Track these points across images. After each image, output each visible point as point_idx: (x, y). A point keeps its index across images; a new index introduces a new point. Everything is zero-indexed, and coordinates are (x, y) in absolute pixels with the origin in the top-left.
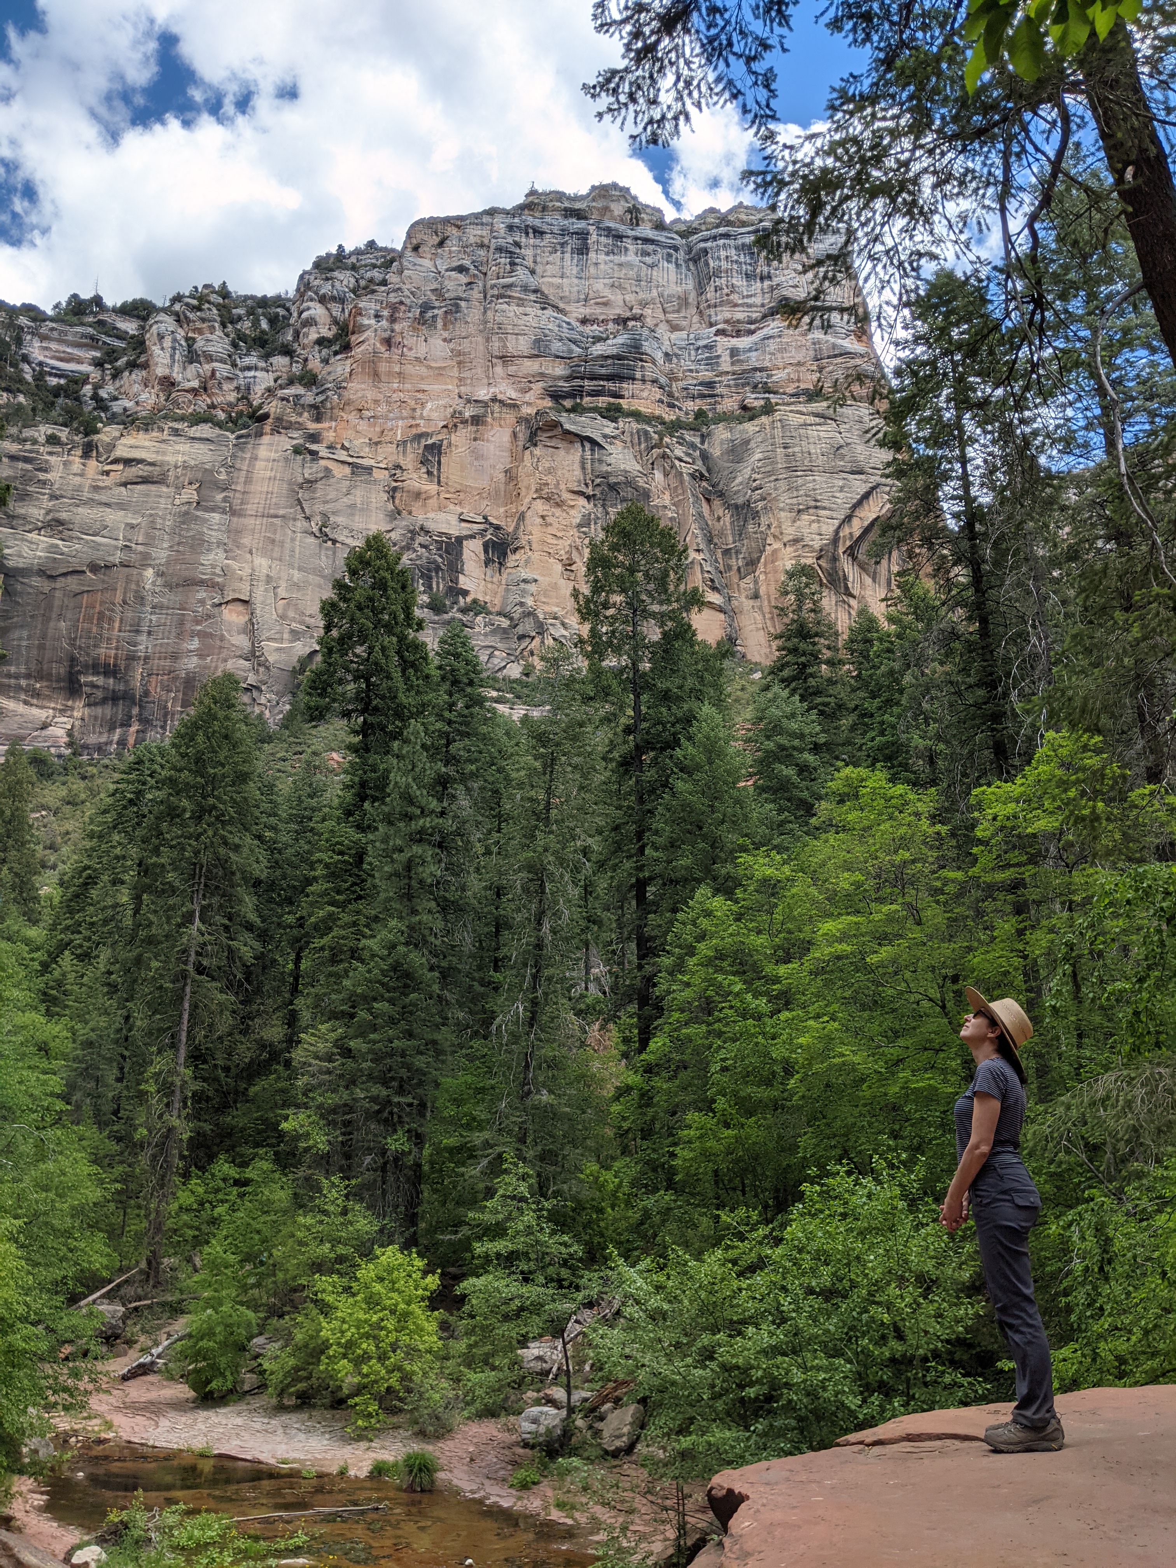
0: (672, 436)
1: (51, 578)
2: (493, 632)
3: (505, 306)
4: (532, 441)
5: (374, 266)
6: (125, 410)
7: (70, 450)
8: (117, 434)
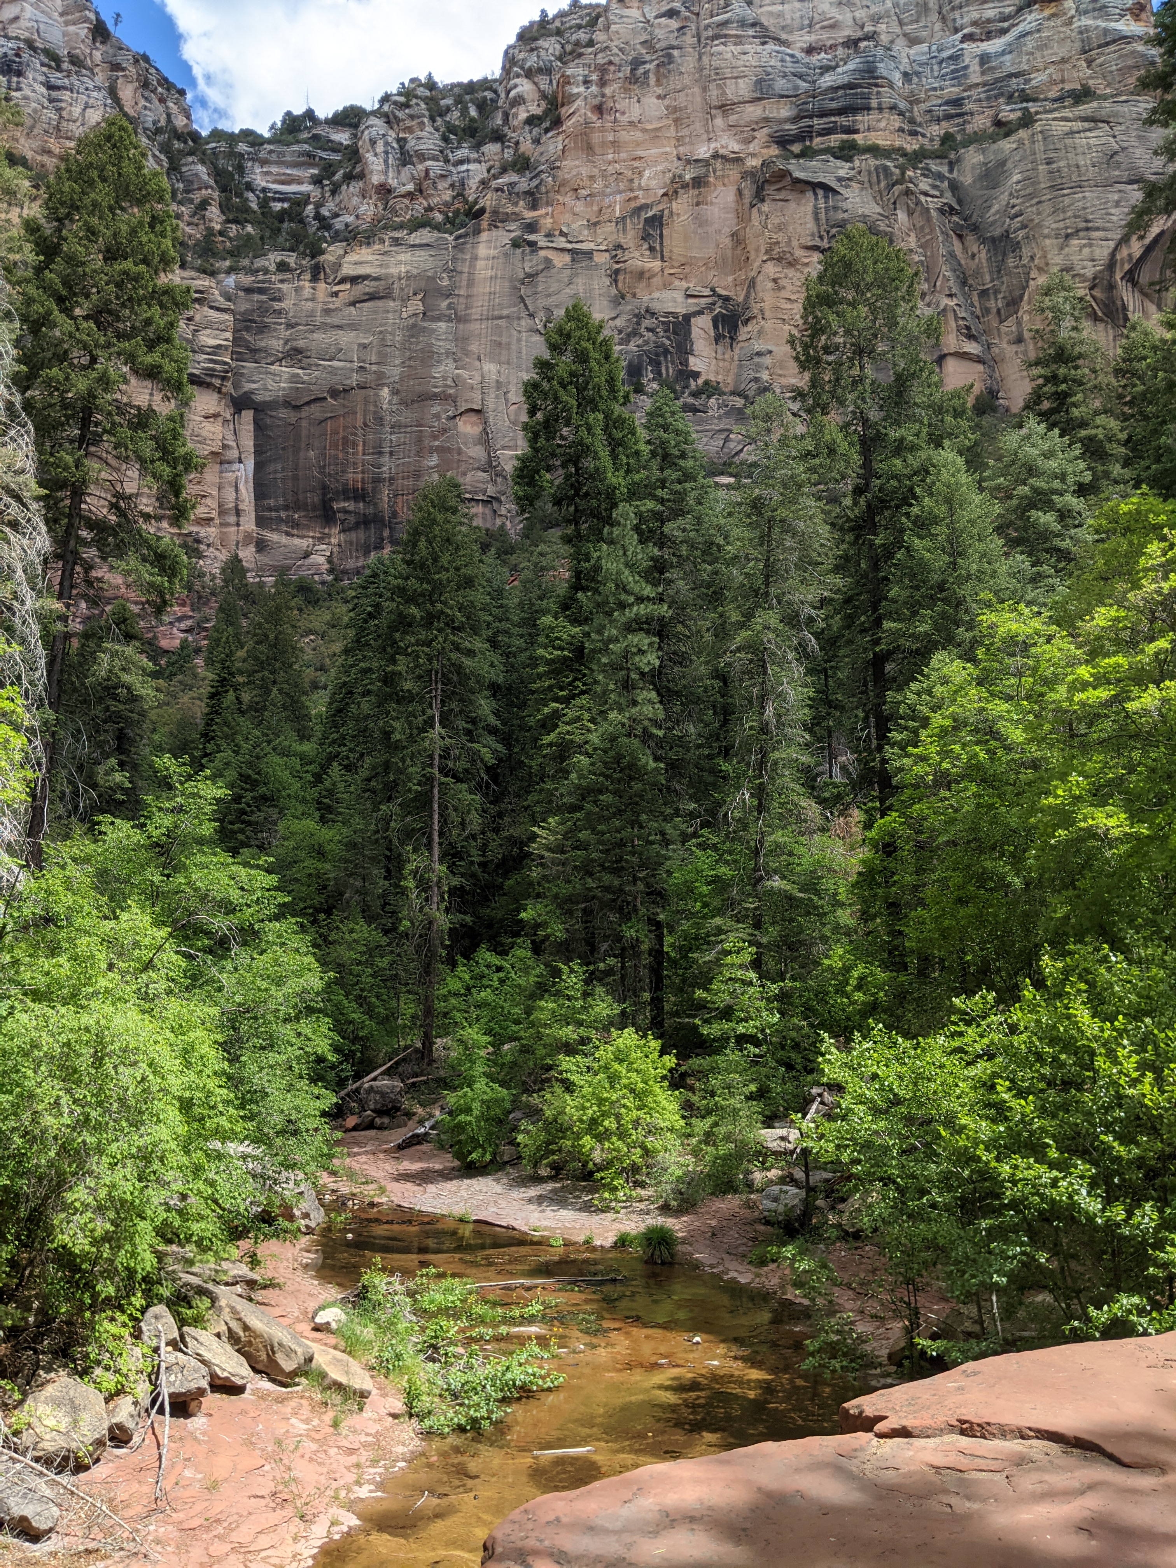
0: (915, 168)
1: (297, 408)
2: (727, 414)
3: (721, 48)
4: (759, 196)
5: (579, 27)
6: (347, 225)
7: (299, 275)
8: (341, 252)
